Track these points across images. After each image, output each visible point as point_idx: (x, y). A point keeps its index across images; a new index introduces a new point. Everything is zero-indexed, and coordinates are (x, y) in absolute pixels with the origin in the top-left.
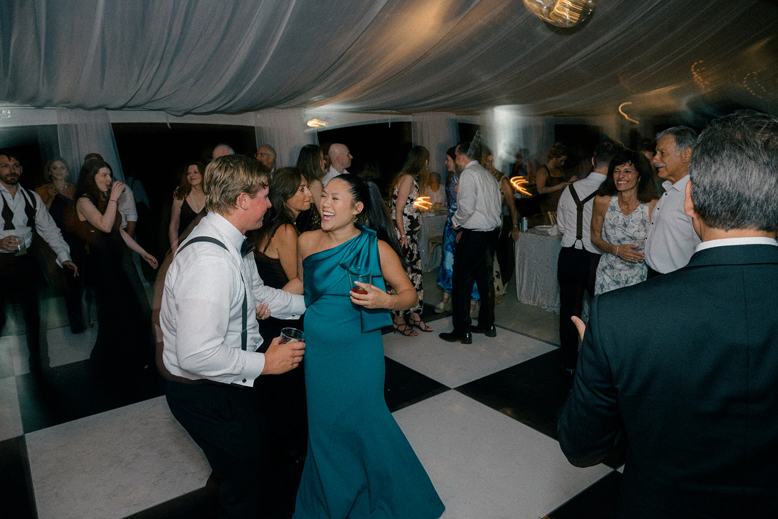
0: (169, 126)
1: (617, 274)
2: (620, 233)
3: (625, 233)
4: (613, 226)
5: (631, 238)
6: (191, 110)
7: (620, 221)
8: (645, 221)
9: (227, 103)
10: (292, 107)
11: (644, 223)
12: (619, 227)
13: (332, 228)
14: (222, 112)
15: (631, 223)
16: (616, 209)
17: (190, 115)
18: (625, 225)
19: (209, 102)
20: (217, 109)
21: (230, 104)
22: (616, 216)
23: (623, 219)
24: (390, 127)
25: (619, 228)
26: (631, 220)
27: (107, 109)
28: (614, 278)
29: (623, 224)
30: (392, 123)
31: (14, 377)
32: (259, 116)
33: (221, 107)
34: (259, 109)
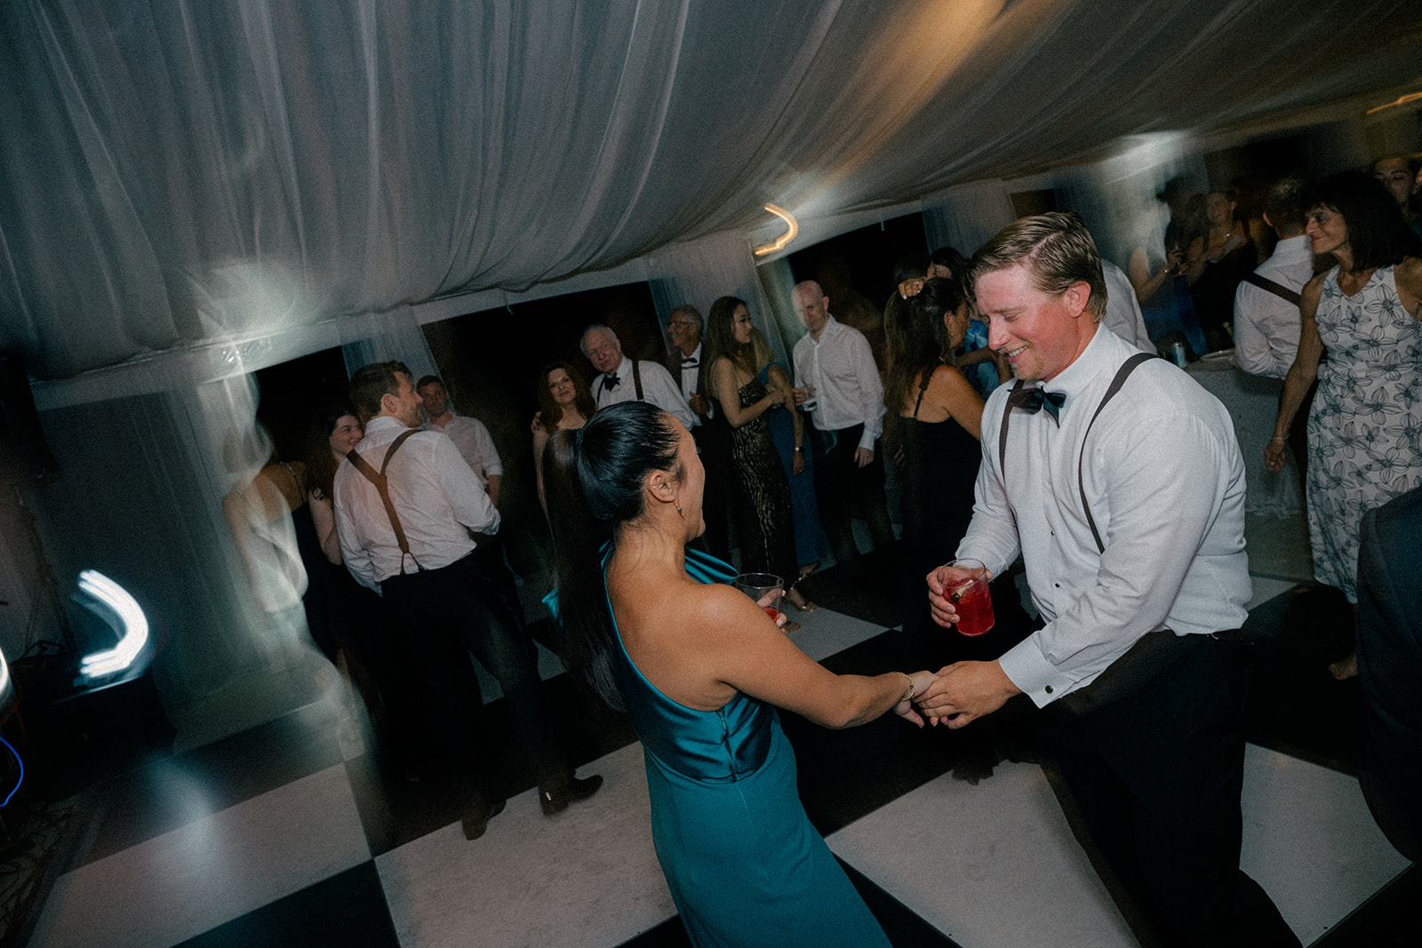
0: (509, 310)
1: (1346, 422)
2: (1347, 336)
3: (1356, 334)
4: (1331, 327)
5: (1368, 342)
6: (540, 277)
7: (1344, 312)
8: (1391, 303)
9: (595, 253)
10: (704, 234)
11: (1390, 306)
12: (1342, 325)
14: (590, 269)
15: (1364, 312)
16: (1334, 293)
17: (539, 285)
18: (1355, 320)
19: (567, 258)
20: (581, 266)
22: (1335, 306)
23: (1348, 307)
24: (883, 229)
25: (1343, 328)
26: (1363, 306)
27: (411, 304)
28: (1342, 433)
29: (1350, 317)
30: (886, 223)
31: (342, 766)
33: (589, 259)
34: (649, 251)
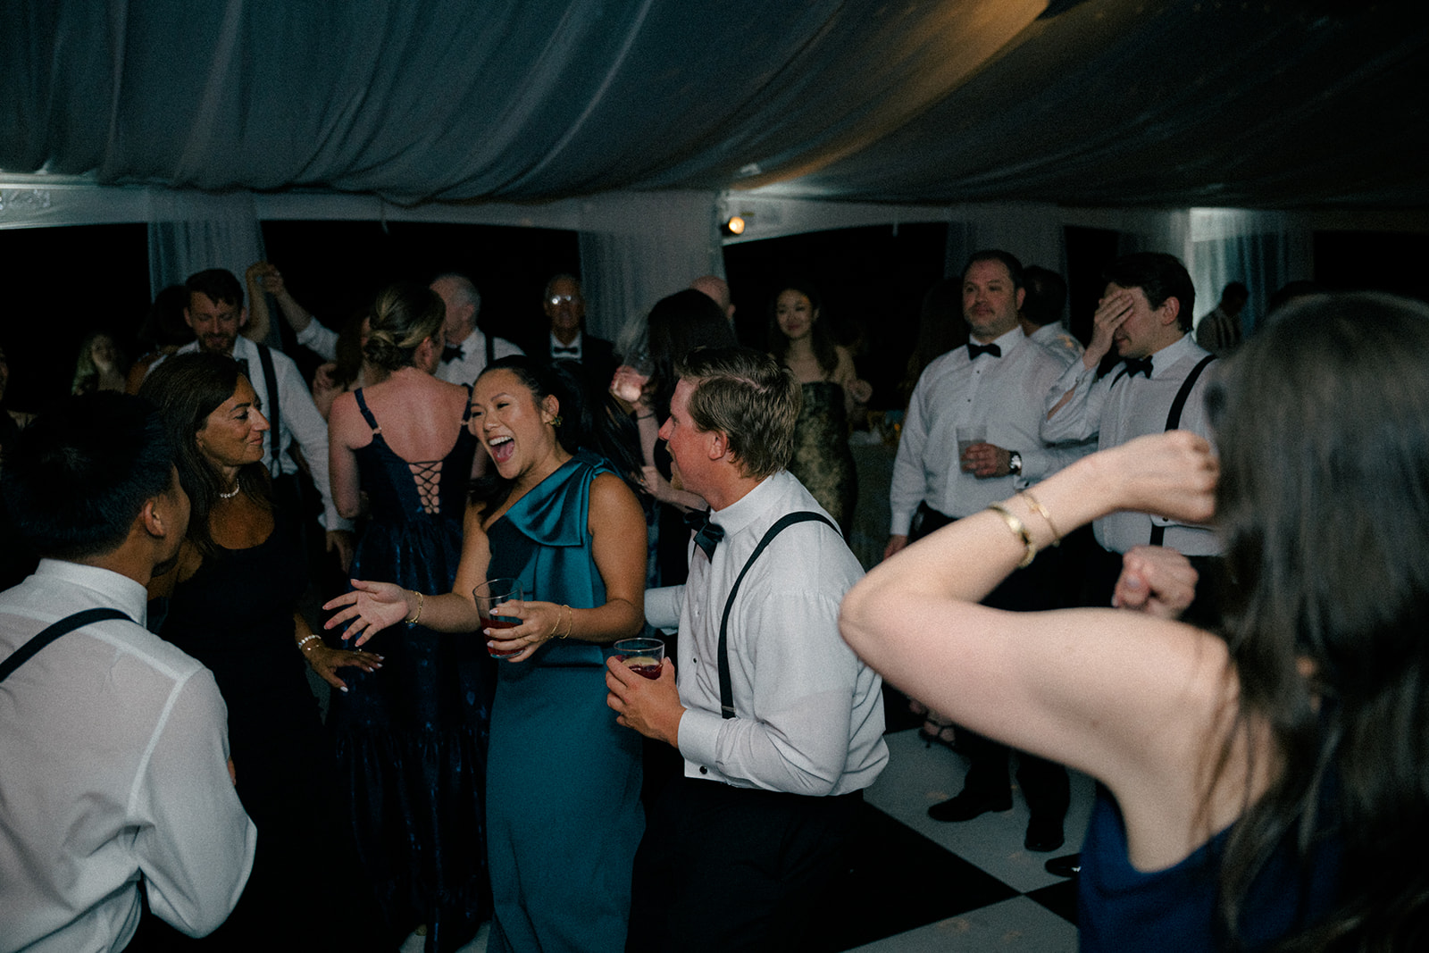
0: (384, 227)
6: (436, 194)
9: (516, 178)
13: (521, 471)
17: (434, 203)
19: (478, 175)
20: (494, 191)
21: (523, 180)
27: (253, 190)
32: (588, 206)
34: (590, 192)
